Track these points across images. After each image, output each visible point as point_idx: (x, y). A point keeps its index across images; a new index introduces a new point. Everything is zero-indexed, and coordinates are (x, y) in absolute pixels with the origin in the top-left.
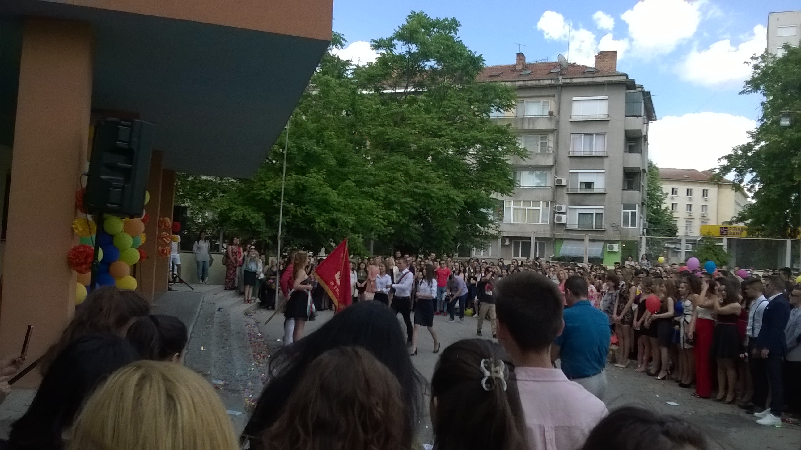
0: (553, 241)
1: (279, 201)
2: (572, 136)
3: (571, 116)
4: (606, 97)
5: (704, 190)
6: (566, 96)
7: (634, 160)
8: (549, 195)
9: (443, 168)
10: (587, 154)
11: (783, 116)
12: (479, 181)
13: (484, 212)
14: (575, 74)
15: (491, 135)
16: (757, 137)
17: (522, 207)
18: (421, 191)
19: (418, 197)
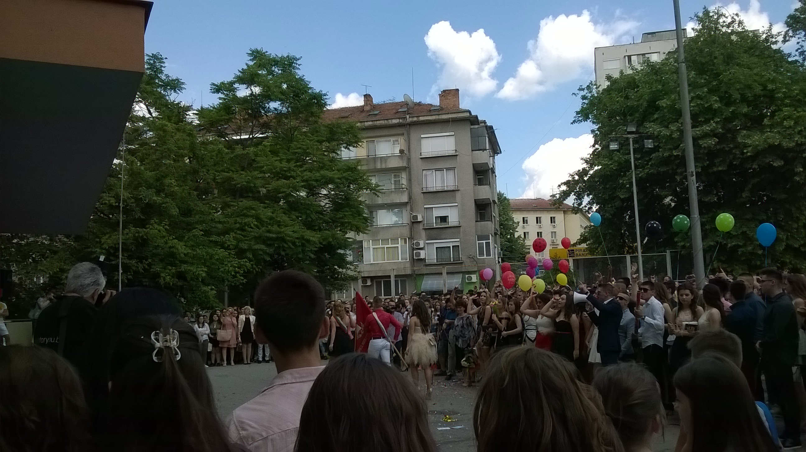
0: (415, 277)
1: (118, 257)
2: (424, 172)
3: (421, 153)
4: (453, 133)
5: (551, 218)
6: (414, 134)
7: (484, 192)
8: (406, 232)
9: (295, 211)
10: (439, 189)
11: (612, 141)
12: (334, 222)
13: (342, 253)
14: (422, 112)
15: (342, 173)
16: (591, 162)
17: (381, 246)
18: (274, 236)
19: (271, 242)
